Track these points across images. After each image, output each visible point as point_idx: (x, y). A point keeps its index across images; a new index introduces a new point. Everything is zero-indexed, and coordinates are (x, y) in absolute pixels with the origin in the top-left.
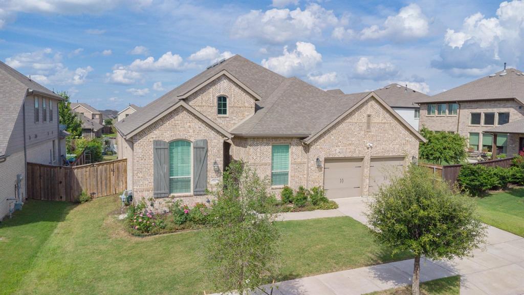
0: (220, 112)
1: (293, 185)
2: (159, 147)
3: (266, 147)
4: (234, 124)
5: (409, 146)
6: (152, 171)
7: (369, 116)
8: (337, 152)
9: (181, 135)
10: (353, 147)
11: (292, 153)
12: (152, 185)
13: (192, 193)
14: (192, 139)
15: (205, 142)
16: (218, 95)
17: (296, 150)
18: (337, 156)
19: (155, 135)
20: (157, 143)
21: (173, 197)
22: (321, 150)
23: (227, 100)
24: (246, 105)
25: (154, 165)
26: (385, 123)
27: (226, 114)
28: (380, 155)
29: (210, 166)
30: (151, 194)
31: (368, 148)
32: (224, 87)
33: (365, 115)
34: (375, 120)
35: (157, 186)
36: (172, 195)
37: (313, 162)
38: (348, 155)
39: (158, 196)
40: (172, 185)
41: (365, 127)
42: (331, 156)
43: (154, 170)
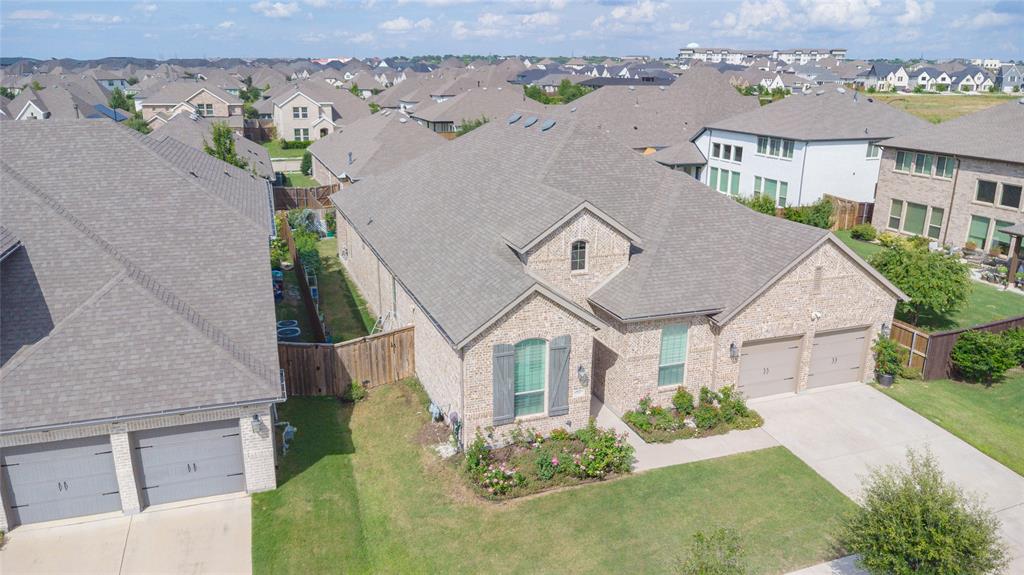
0: (574, 266)
1: (692, 384)
2: (501, 354)
3: (654, 331)
4: (597, 283)
5: (879, 308)
6: (491, 389)
7: (819, 269)
8: (764, 331)
9: (533, 332)
10: (788, 322)
11: (692, 336)
12: (491, 409)
13: (546, 413)
14: (549, 337)
15: (568, 338)
16: (573, 240)
17: (699, 332)
18: (762, 337)
19: (496, 336)
20: (498, 348)
21: (520, 422)
22: (737, 331)
23: (587, 245)
24: (616, 251)
25: (494, 380)
26: (843, 277)
27: (583, 268)
28: (830, 328)
29: (573, 373)
30: (490, 422)
31: (813, 320)
32: (584, 227)
33: (813, 269)
34: (828, 274)
35: (498, 411)
36: (518, 418)
37: (725, 352)
38: (781, 333)
39: (499, 423)
40: (518, 403)
41: (810, 288)
42: (753, 338)
43: (494, 385)
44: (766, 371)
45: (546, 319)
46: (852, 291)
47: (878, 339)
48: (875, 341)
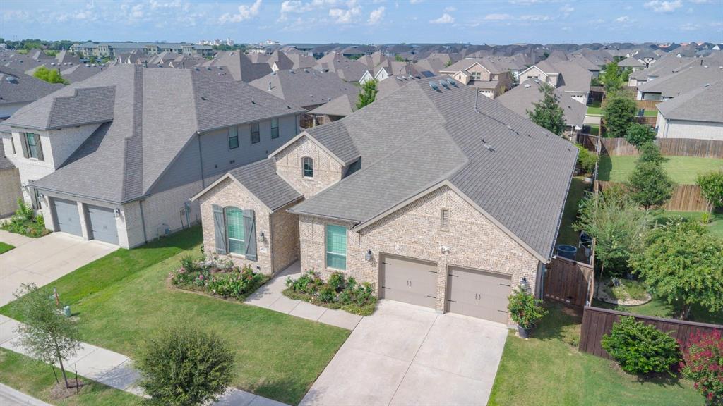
2: (217, 211)
7: (444, 211)
8: (397, 248)
9: (233, 203)
10: (419, 247)
11: (349, 237)
12: (215, 242)
13: (244, 256)
14: (242, 208)
15: (253, 212)
17: (352, 235)
18: (396, 253)
19: (213, 199)
20: (215, 207)
21: (231, 257)
23: (313, 161)
25: (215, 225)
27: (312, 176)
28: (464, 265)
29: (259, 236)
30: (215, 250)
32: (308, 149)
33: (439, 209)
35: (218, 245)
36: (231, 254)
39: (219, 252)
40: (231, 245)
42: (389, 252)
43: (215, 228)
44: (409, 283)
45: (240, 196)
46: (484, 238)
47: (519, 291)
48: (515, 291)
